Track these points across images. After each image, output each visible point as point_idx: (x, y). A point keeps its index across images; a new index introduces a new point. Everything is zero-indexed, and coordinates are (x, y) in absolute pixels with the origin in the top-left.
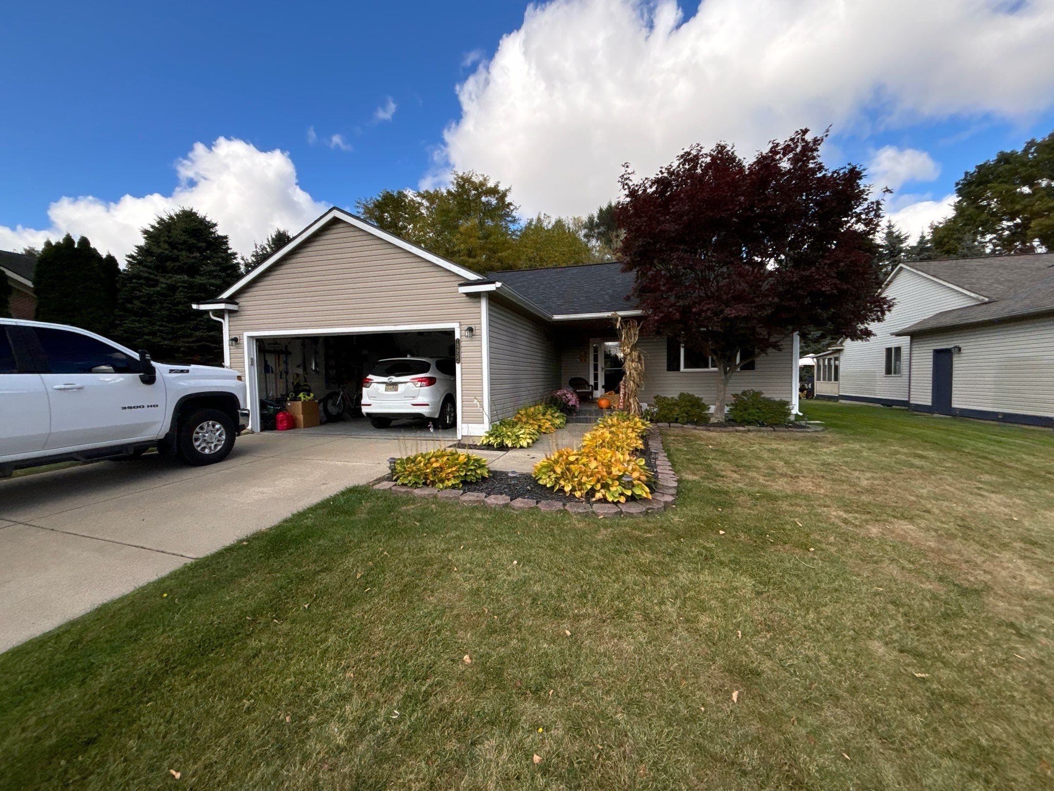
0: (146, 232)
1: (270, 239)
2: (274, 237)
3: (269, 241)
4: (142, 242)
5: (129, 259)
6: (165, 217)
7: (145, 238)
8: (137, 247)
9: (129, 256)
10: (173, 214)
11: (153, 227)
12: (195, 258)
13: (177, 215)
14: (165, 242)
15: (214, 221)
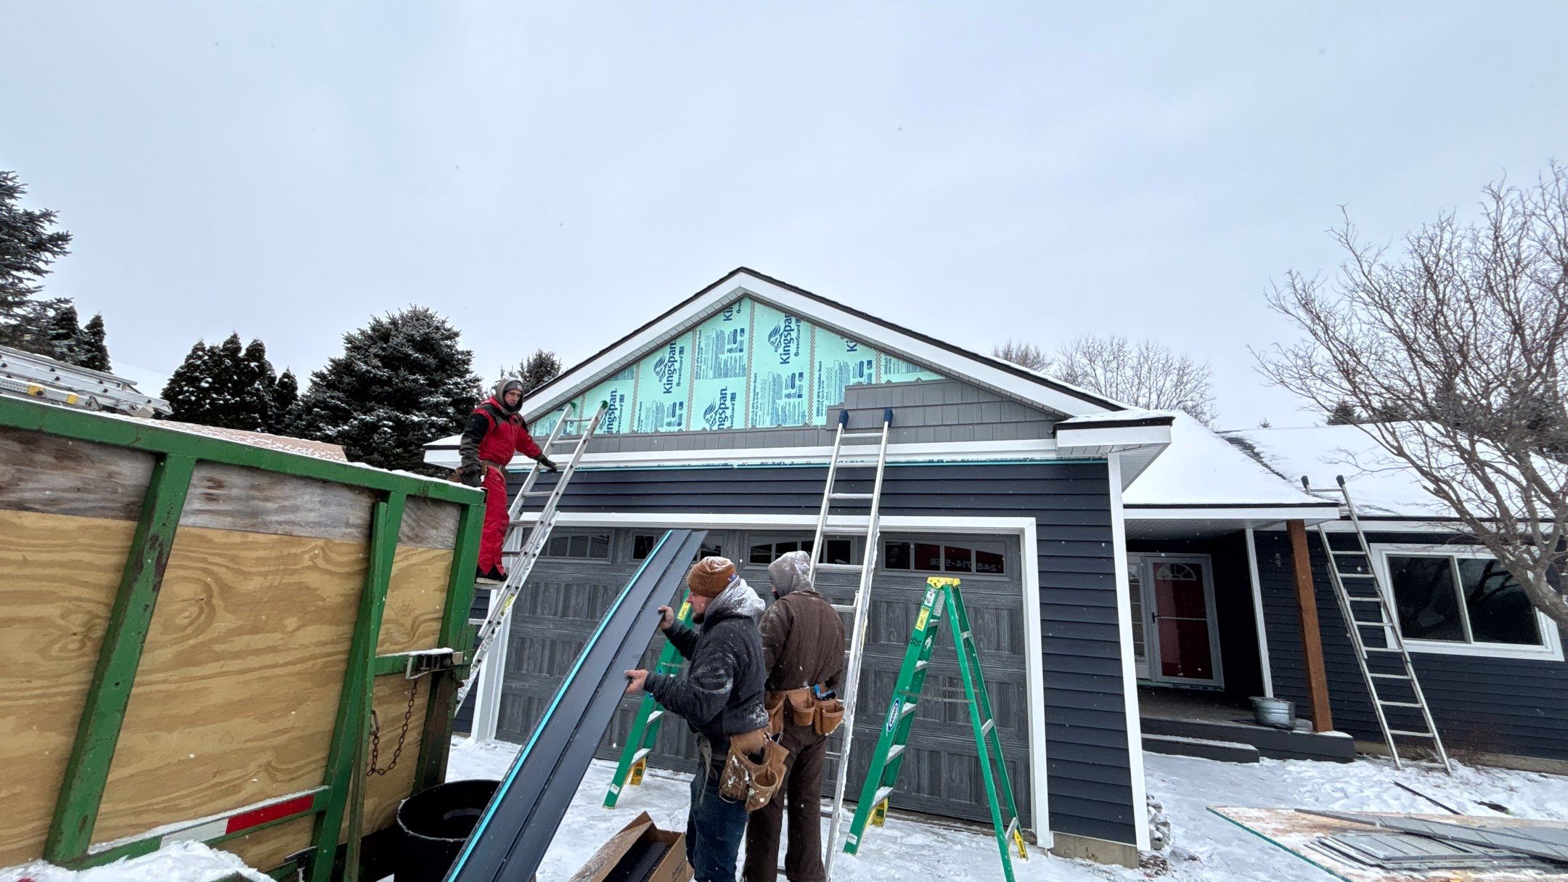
0: (349, 340)
1: (525, 364)
2: (531, 360)
3: (522, 367)
4: (341, 354)
5: (315, 379)
6: (385, 320)
7: (348, 349)
8: (332, 361)
9: (316, 375)
10: (397, 316)
11: (363, 333)
12: (415, 381)
13: (402, 317)
14: (376, 356)
15: (455, 329)
